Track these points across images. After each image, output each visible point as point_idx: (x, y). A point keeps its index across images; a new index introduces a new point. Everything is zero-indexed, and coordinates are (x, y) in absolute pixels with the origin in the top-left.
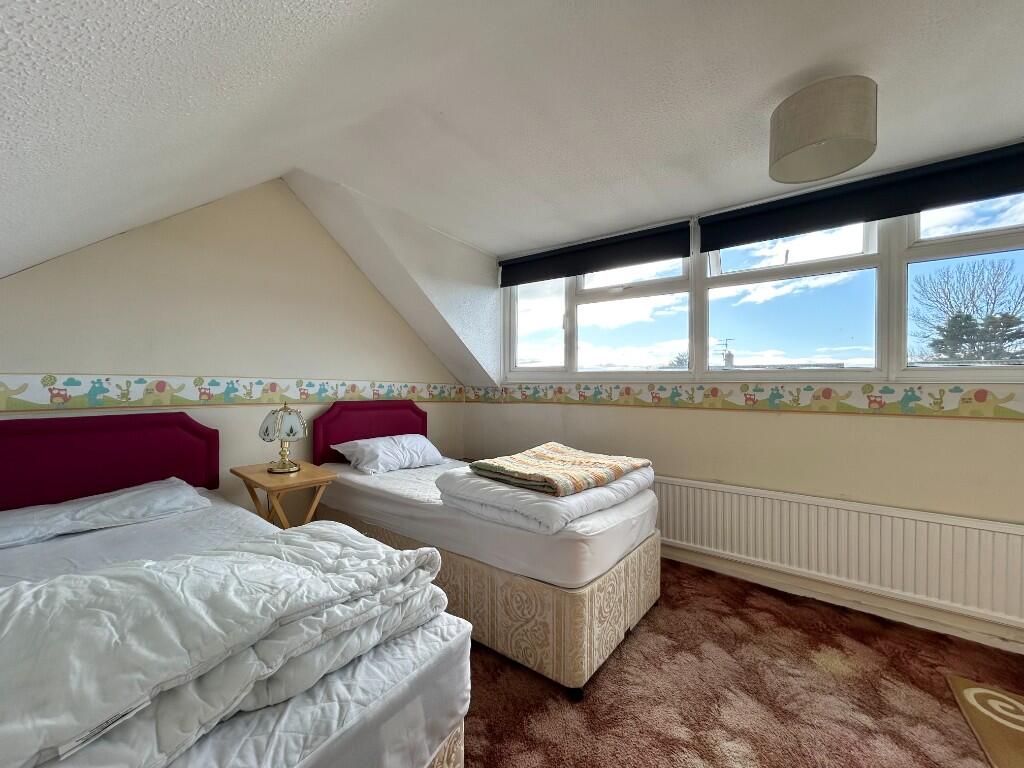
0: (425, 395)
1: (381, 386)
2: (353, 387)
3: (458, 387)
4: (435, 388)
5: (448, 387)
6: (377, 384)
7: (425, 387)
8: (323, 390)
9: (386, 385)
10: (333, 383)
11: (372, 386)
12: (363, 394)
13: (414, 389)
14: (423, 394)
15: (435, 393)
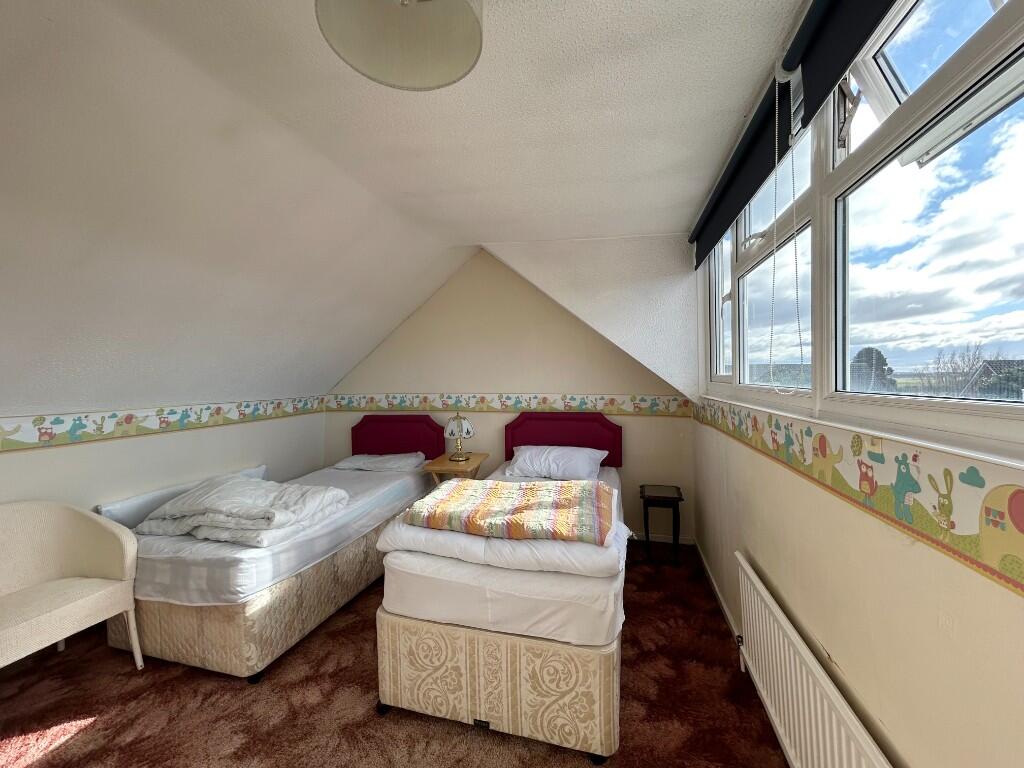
0: (629, 407)
1: (573, 399)
2: (545, 400)
3: (680, 399)
4: (643, 400)
5: (665, 399)
6: (569, 396)
7: (628, 398)
8: (518, 402)
9: (578, 397)
10: (527, 397)
11: (564, 398)
12: (554, 406)
13: (612, 401)
14: (623, 407)
15: (643, 405)
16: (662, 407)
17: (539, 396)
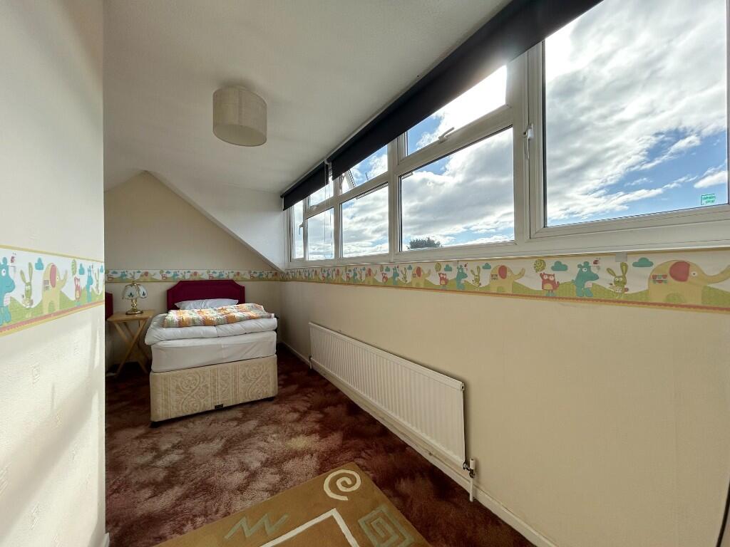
0: (248, 277)
1: (214, 273)
2: (195, 274)
3: (274, 272)
4: (255, 273)
5: (266, 272)
6: (212, 271)
7: (247, 272)
8: (176, 275)
9: (218, 272)
10: (182, 272)
11: (208, 272)
12: (202, 277)
13: (238, 274)
14: (245, 277)
15: (255, 275)
16: (264, 276)
17: (191, 271)
